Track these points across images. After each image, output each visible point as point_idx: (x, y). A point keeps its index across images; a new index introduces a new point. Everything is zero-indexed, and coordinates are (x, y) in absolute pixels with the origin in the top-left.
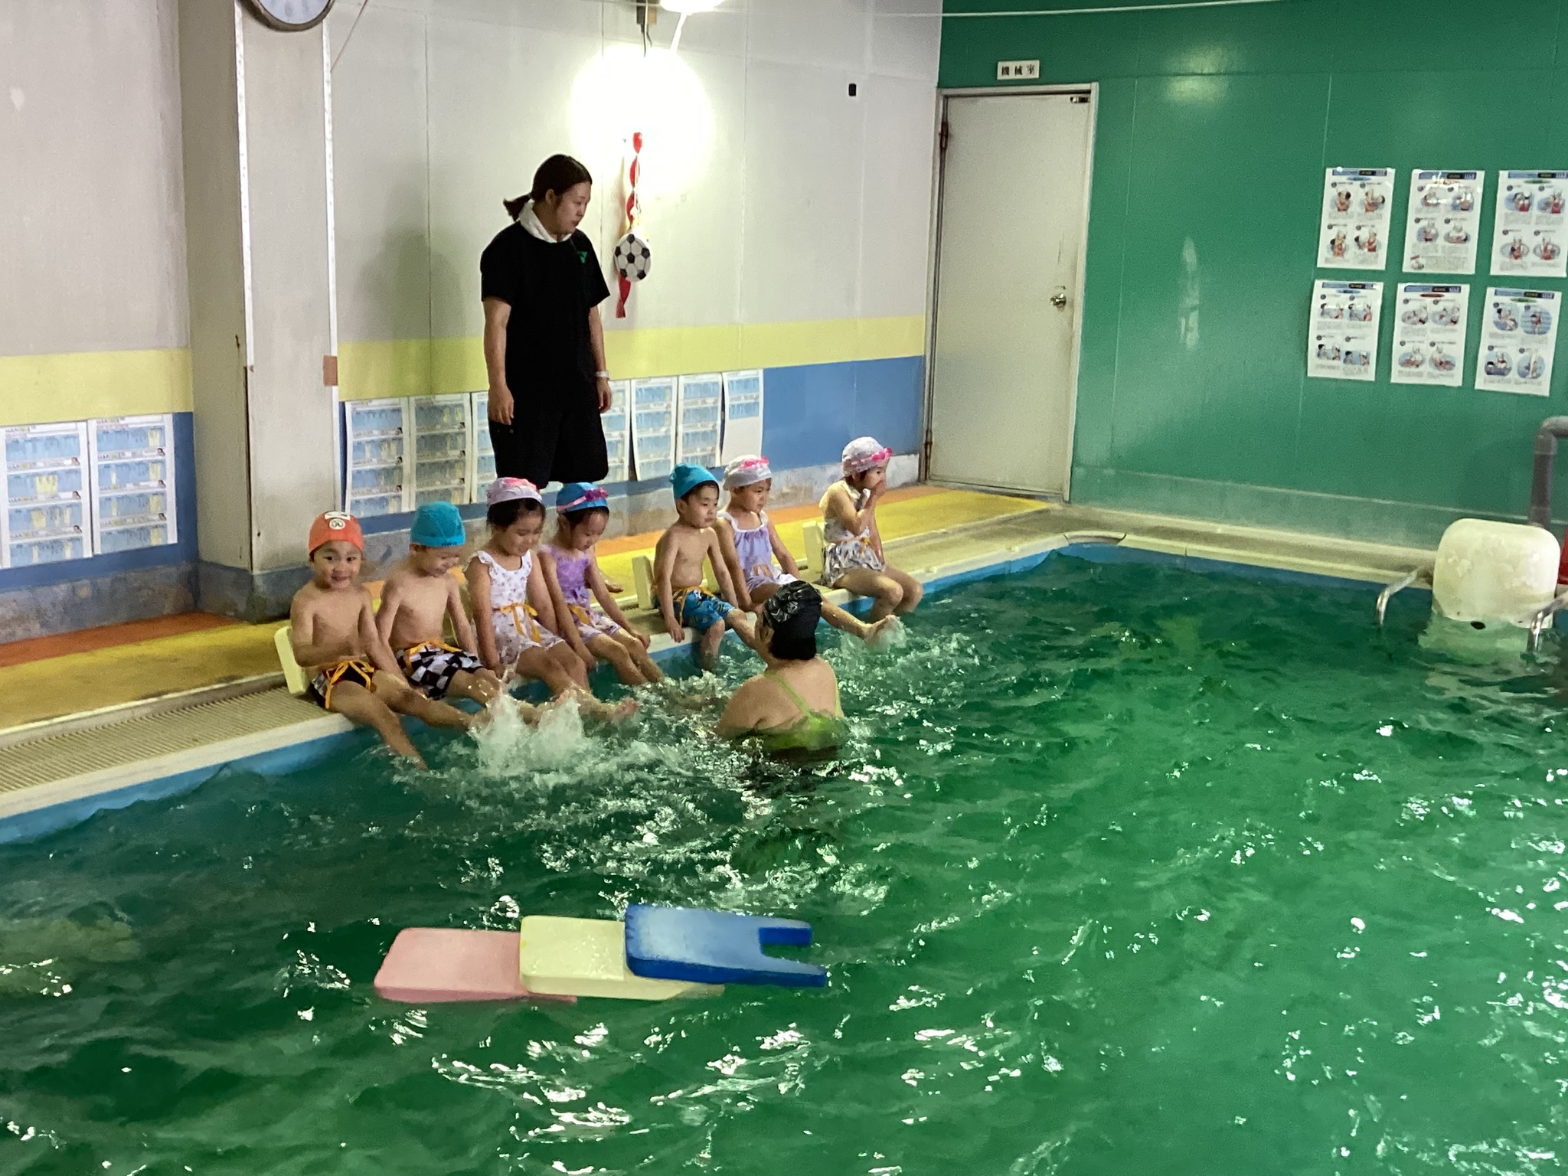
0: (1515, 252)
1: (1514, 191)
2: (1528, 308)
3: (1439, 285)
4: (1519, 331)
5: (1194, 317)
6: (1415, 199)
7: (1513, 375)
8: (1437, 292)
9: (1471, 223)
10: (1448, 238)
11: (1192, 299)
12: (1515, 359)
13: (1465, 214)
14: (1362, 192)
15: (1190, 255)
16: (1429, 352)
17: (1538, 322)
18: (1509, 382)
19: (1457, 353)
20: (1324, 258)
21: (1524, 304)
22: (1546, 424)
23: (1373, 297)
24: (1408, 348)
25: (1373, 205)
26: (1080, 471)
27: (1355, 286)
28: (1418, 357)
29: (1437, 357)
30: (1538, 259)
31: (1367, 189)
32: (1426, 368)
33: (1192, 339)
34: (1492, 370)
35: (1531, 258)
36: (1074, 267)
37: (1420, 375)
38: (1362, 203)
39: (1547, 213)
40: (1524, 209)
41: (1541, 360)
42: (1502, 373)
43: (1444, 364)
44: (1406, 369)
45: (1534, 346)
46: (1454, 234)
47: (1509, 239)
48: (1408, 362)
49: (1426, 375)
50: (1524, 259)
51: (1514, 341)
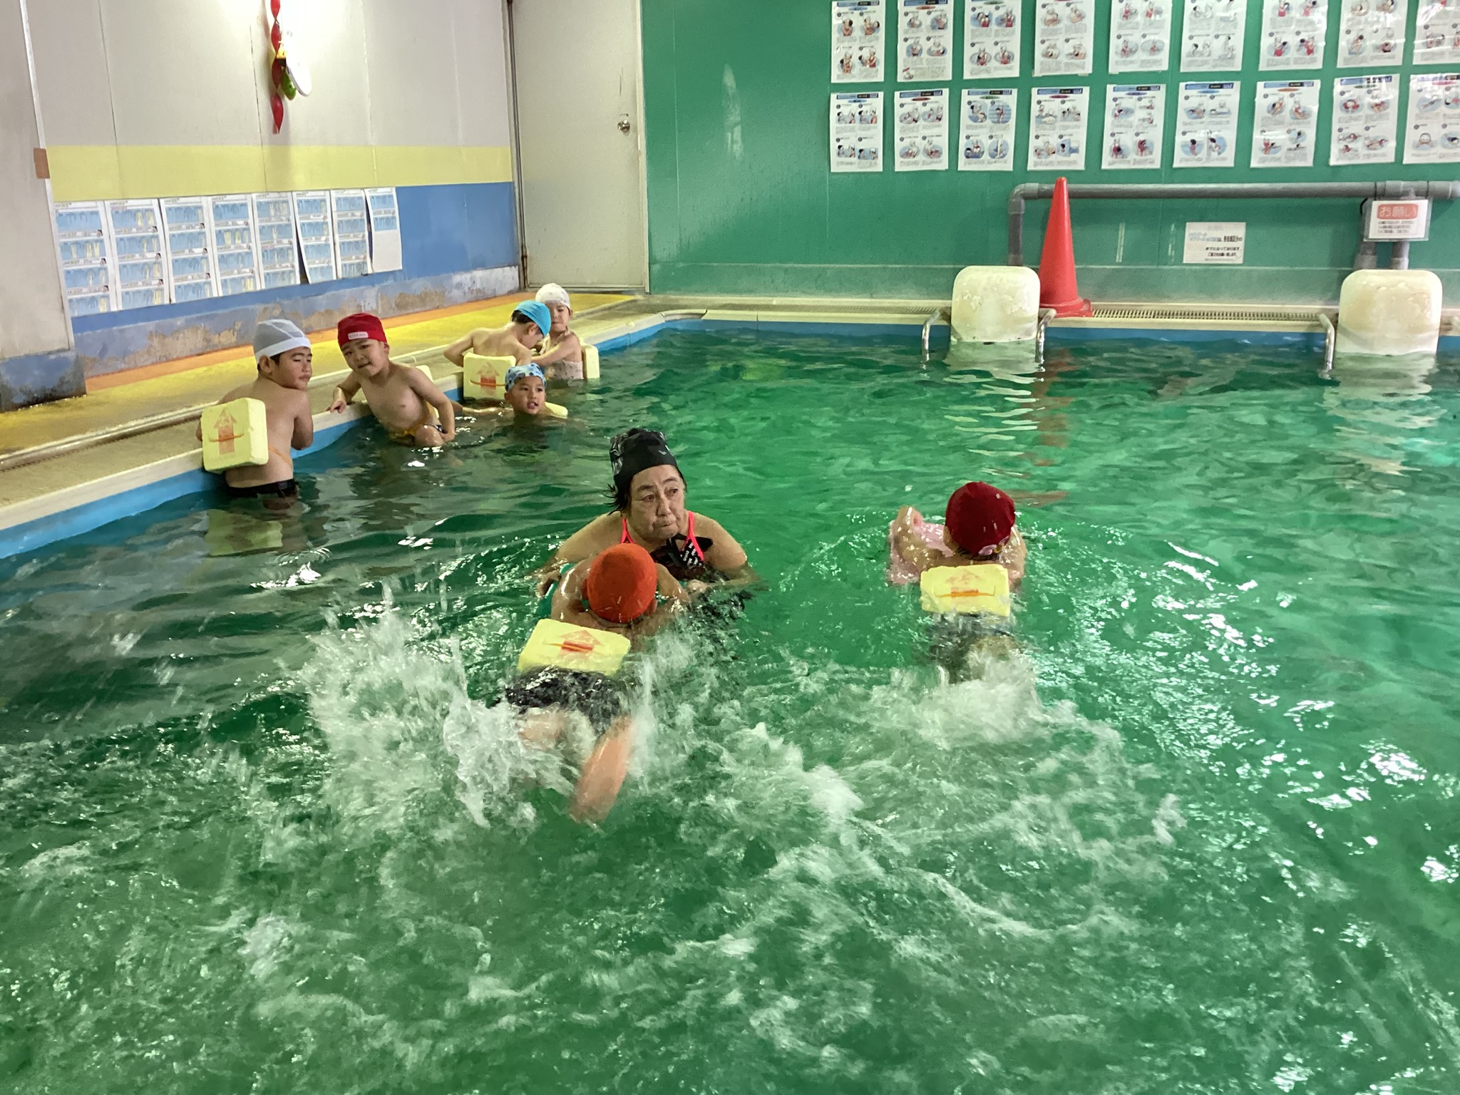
0: (981, 60)
1: (977, 11)
2: (993, 103)
3: (926, 90)
4: (988, 122)
5: (738, 130)
6: (903, 22)
7: (986, 157)
8: (925, 96)
9: (947, 39)
10: (930, 52)
11: (734, 116)
12: (987, 144)
13: (941, 32)
14: (861, 19)
15: (729, 80)
16: (922, 144)
17: (1001, 113)
18: (983, 162)
19: (943, 143)
20: (836, 76)
21: (989, 101)
22: (1017, 190)
23: (876, 104)
24: (907, 142)
25: (871, 29)
26: (656, 267)
27: (862, 96)
28: (915, 150)
29: (929, 148)
30: (998, 64)
31: (865, 16)
32: (921, 157)
33: (738, 148)
34: (970, 154)
35: (994, 64)
36: (634, 96)
37: (916, 163)
38: (862, 28)
39: (1003, 28)
40: (986, 25)
41: (1005, 144)
42: (977, 156)
43: (933, 153)
44: (907, 160)
45: (999, 133)
46: (934, 49)
47: (976, 49)
48: (907, 154)
49: (921, 164)
50: (989, 65)
51: (985, 130)
